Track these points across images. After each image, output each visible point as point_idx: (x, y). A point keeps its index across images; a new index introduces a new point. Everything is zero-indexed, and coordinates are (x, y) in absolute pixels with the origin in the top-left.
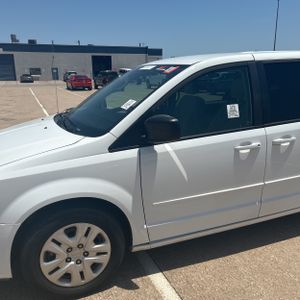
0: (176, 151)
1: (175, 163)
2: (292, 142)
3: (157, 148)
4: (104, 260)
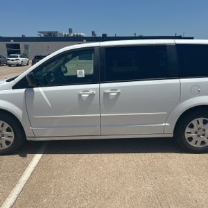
0: (44, 92)
1: (43, 98)
2: (118, 93)
4: (12, 140)
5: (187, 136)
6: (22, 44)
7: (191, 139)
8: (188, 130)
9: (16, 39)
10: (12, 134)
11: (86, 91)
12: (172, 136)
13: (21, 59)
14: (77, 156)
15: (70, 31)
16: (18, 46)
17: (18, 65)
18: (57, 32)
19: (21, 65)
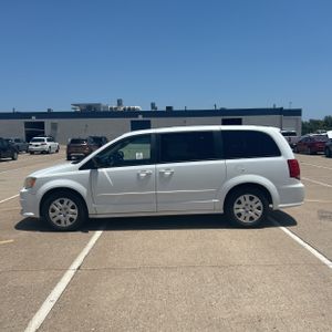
0: (107, 172)
2: (172, 173)
3: (99, 170)
4: (75, 217)
5: (236, 212)
6: (48, 123)
7: (240, 215)
8: (236, 206)
9: (39, 115)
10: (76, 211)
11: (144, 171)
12: (222, 212)
13: (49, 144)
14: (135, 232)
15: (120, 102)
16: (41, 125)
17: (43, 152)
18: (99, 105)
19: (48, 153)
